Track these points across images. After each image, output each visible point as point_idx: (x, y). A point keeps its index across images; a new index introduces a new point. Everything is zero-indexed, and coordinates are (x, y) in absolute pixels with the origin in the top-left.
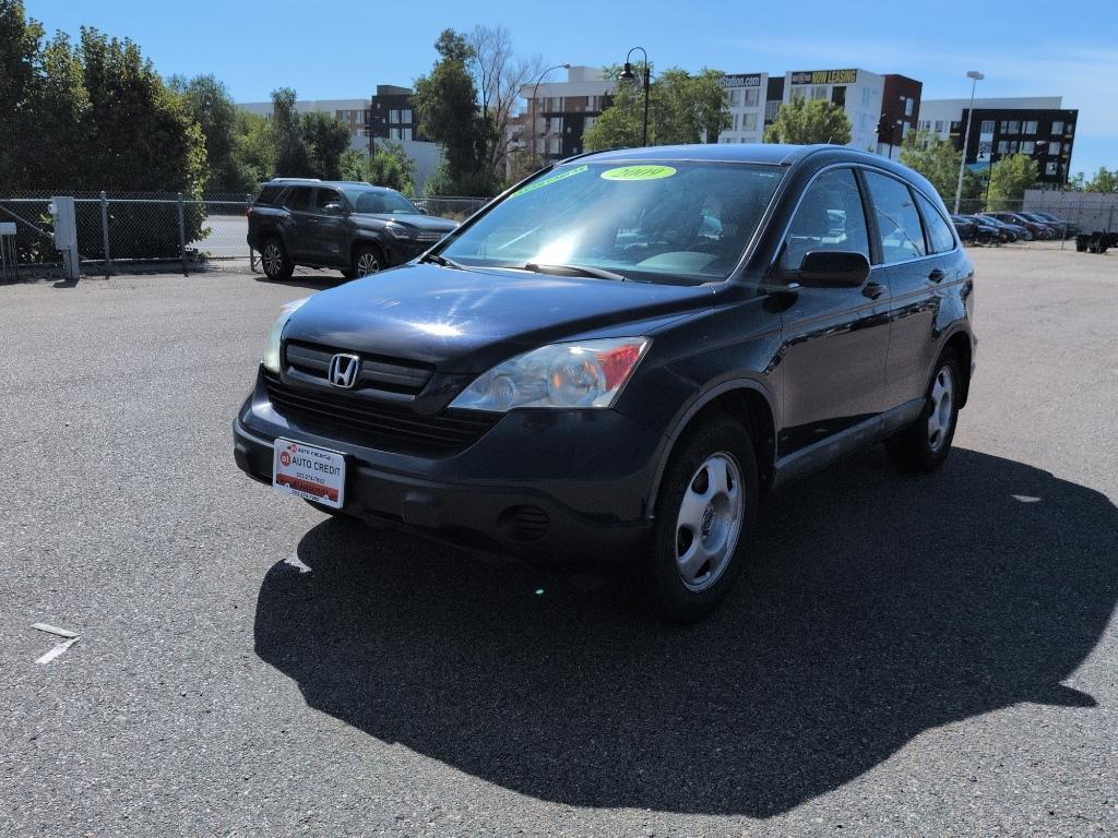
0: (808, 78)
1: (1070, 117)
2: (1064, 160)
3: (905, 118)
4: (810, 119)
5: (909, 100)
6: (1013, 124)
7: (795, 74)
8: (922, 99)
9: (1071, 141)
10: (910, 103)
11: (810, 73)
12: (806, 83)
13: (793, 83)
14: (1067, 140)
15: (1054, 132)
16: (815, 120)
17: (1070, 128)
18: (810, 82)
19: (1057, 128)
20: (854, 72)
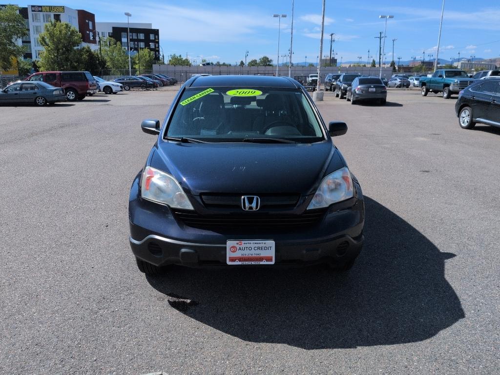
0: (40, 9)
1: (156, 32)
2: (156, 50)
3: (90, 31)
4: (60, 31)
5: (90, 22)
6: (134, 34)
7: (33, 6)
8: (96, 22)
9: (158, 43)
10: (90, 23)
11: (41, 7)
12: (39, 11)
13: (33, 11)
14: (156, 42)
15: (151, 39)
16: (64, 32)
17: (157, 37)
18: (41, 11)
19: (152, 37)
20: (63, 8)
